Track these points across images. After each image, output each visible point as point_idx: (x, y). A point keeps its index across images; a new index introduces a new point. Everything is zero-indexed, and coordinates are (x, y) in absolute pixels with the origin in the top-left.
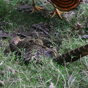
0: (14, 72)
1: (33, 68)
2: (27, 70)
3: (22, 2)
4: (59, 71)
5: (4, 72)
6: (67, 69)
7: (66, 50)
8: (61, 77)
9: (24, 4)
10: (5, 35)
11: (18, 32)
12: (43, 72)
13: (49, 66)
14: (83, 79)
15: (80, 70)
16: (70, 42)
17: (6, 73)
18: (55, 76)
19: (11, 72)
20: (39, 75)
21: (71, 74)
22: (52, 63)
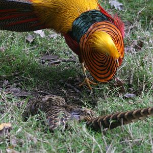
0: (35, 141)
1: (60, 136)
2: (52, 139)
3: (45, 52)
4: (94, 140)
5: (22, 140)
6: (104, 137)
7: (103, 112)
8: (97, 147)
9: (48, 54)
10: (24, 94)
11: (41, 90)
12: (74, 140)
13: (81, 133)
14: (125, 149)
15: (121, 138)
16: (108, 102)
17: (25, 142)
18: (89, 146)
19: (32, 140)
20: (68, 145)
21: (110, 143)
22: (85, 129)
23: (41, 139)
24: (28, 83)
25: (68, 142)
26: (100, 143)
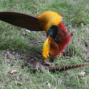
1: (38, 75)
2: (35, 76)
3: (31, 39)
4: (53, 76)
5: (21, 77)
6: (57, 75)
7: (56, 64)
8: (54, 79)
9: (32, 40)
10: (22, 57)
11: (29, 55)
12: (44, 77)
13: (47, 74)
14: (66, 80)
15: (64, 75)
16: (58, 60)
17: (23, 78)
18: (50, 79)
19: (26, 77)
20: (41, 79)
21: (59, 78)
22: (48, 72)
23: (30, 77)
24: (23, 52)
25: (42, 77)
26: (55, 78)
